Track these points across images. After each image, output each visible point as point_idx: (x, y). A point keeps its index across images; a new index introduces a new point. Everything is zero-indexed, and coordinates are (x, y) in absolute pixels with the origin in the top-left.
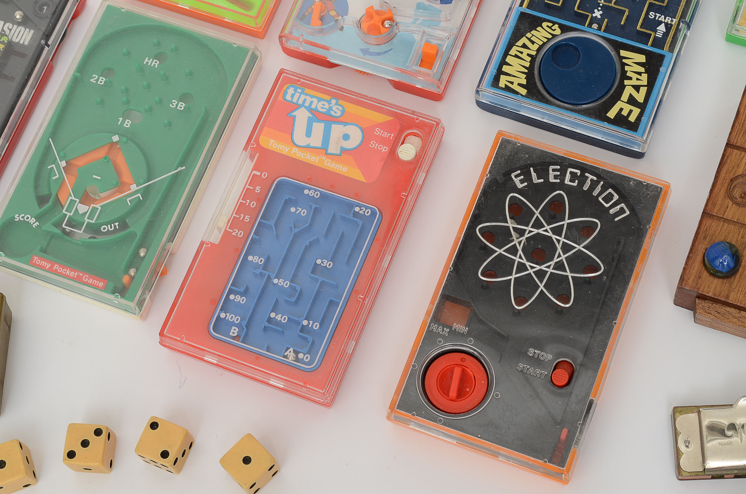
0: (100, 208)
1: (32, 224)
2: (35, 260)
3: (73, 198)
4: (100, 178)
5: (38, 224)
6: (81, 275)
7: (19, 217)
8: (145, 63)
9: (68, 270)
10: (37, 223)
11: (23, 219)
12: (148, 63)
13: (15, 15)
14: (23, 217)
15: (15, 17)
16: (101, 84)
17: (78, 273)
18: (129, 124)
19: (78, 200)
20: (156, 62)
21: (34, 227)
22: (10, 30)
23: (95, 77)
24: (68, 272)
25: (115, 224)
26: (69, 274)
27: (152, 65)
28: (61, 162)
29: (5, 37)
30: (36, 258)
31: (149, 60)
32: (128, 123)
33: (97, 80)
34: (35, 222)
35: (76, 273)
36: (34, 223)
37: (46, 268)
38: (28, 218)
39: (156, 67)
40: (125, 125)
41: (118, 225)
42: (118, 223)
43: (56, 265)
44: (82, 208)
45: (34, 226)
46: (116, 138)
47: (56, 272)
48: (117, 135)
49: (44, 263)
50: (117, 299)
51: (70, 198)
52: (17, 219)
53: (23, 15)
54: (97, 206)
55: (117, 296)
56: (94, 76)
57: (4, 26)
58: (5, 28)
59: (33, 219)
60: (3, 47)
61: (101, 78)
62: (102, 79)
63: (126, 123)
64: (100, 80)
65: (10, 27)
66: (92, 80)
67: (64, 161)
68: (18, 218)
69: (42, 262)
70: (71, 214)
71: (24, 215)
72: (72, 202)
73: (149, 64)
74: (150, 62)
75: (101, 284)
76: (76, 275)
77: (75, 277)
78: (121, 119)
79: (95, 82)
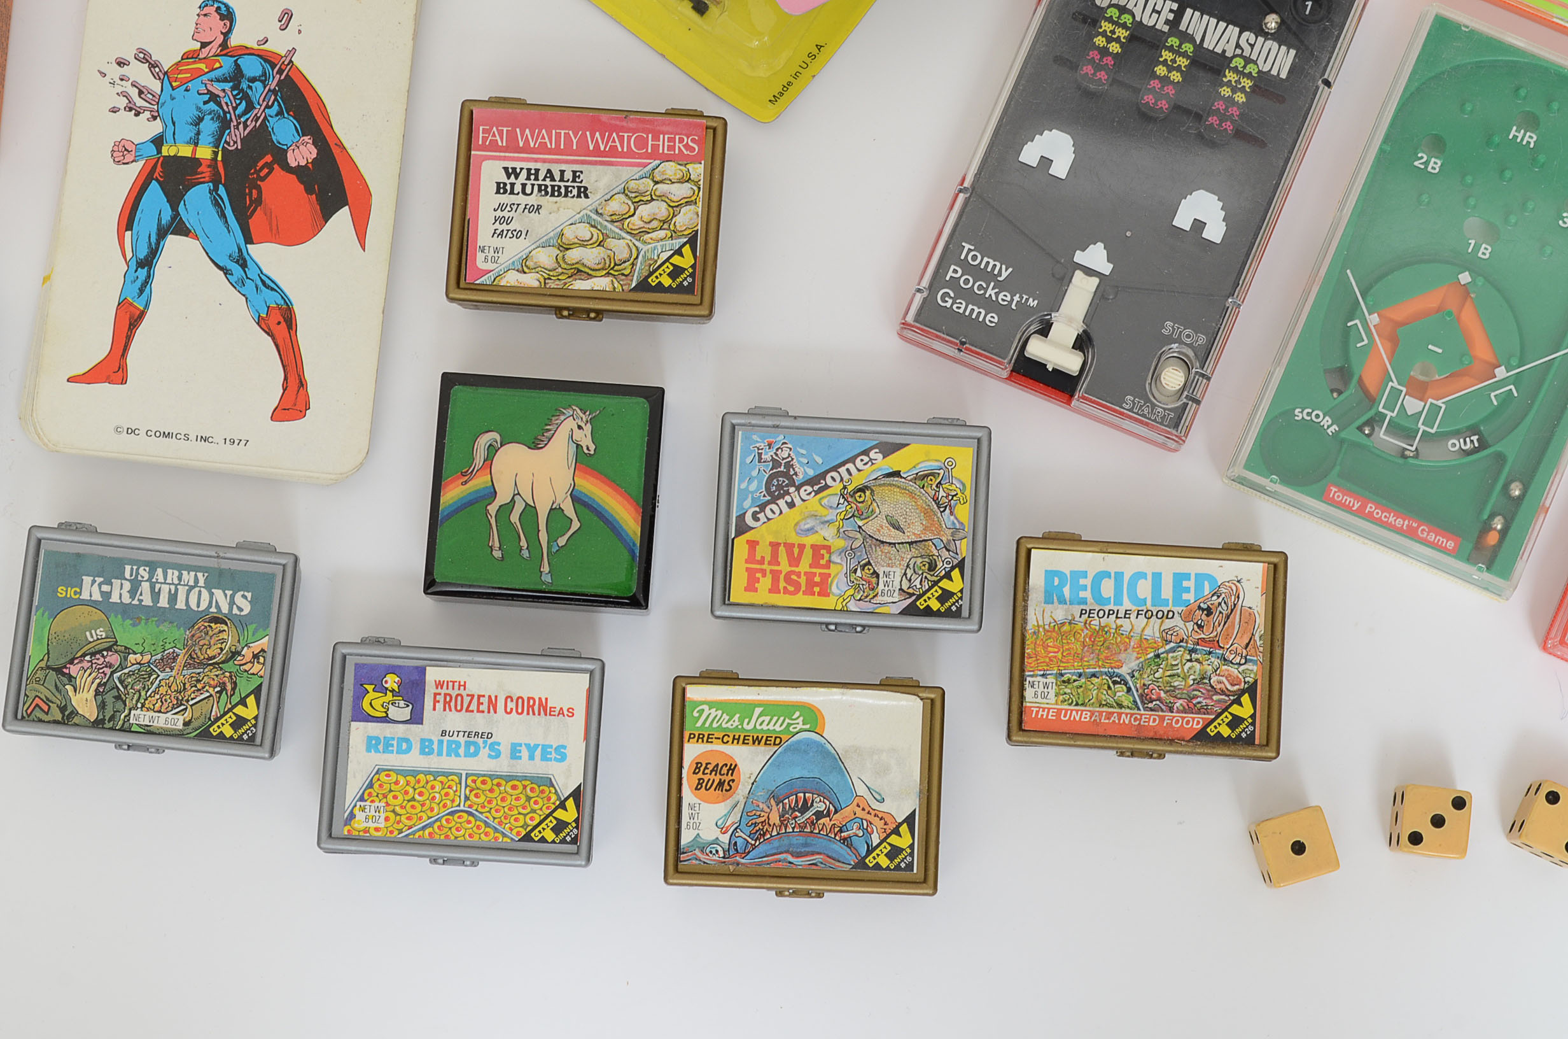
0: (1444, 406)
1: (1326, 427)
2: (1333, 492)
3: (1395, 384)
4: (1440, 351)
5: (1337, 429)
6: (1415, 525)
7: (1302, 412)
8: (1511, 137)
9: (1392, 514)
10: (1335, 427)
11: (1309, 418)
12: (1515, 137)
13: (1266, 21)
14: (1309, 414)
15: (1266, 24)
16: (1433, 171)
17: (1409, 522)
18: (1487, 253)
19: (1404, 390)
20: (1531, 137)
21: (1331, 434)
22: (1252, 46)
23: (1422, 158)
24: (1392, 519)
25: (1472, 438)
26: (1393, 523)
27: (1524, 143)
28: (1371, 316)
29: (1251, 65)
30: (1334, 489)
31: (1518, 131)
32: (1485, 251)
33: (1426, 163)
34: (1332, 425)
35: (1406, 522)
36: (1329, 427)
37: (1354, 509)
38: (1317, 416)
39: (1532, 146)
40: (1480, 255)
41: (1478, 440)
42: (1477, 437)
43: (1370, 505)
44: (1413, 405)
45: (1329, 431)
46: (1465, 278)
47: (1370, 517)
48: (1467, 273)
49: (1349, 500)
50: (1477, 573)
51: (1390, 384)
52: (1298, 416)
53: (1279, 21)
54: (1439, 403)
55: (1480, 569)
56: (1420, 155)
57: (1239, 37)
58: (1243, 42)
59: (1327, 418)
60: (1250, 84)
61: (1433, 160)
62: (1435, 163)
63: (1482, 250)
64: (1431, 164)
65: (1252, 41)
66: (1416, 163)
67: (1376, 315)
68: (1300, 415)
69: (1345, 497)
70: (1394, 415)
71: (1310, 411)
72: (1396, 392)
73: (1519, 140)
74: (1520, 136)
75: (1451, 545)
76: (1405, 526)
77: (1405, 527)
78: (1473, 242)
79: (1422, 167)
